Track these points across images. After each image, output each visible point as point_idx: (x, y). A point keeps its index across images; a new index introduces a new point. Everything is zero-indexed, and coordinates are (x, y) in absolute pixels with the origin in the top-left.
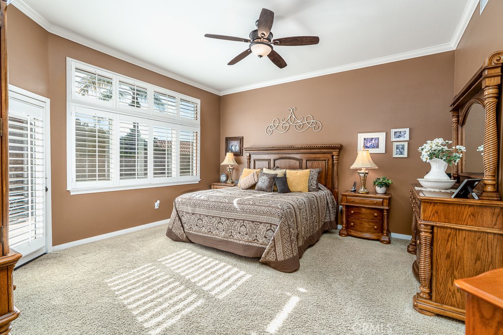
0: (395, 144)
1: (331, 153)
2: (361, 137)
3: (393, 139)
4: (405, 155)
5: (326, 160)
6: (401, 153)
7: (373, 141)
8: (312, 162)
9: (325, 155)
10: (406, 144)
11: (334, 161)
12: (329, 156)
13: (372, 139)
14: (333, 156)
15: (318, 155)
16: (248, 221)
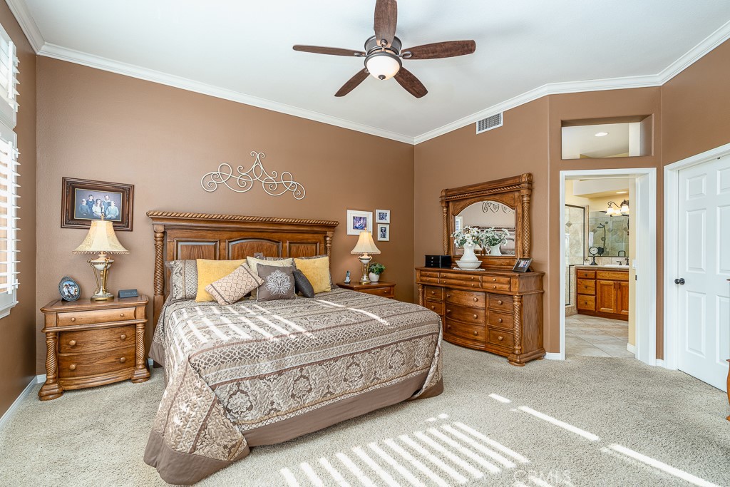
0: (379, 226)
1: (325, 233)
2: (351, 214)
3: (378, 220)
4: (387, 239)
5: (316, 243)
6: (384, 237)
7: (362, 221)
8: (297, 245)
9: (315, 235)
10: (388, 227)
11: (327, 243)
12: (321, 237)
13: (361, 218)
14: (326, 237)
15: (306, 236)
16: (403, 341)
